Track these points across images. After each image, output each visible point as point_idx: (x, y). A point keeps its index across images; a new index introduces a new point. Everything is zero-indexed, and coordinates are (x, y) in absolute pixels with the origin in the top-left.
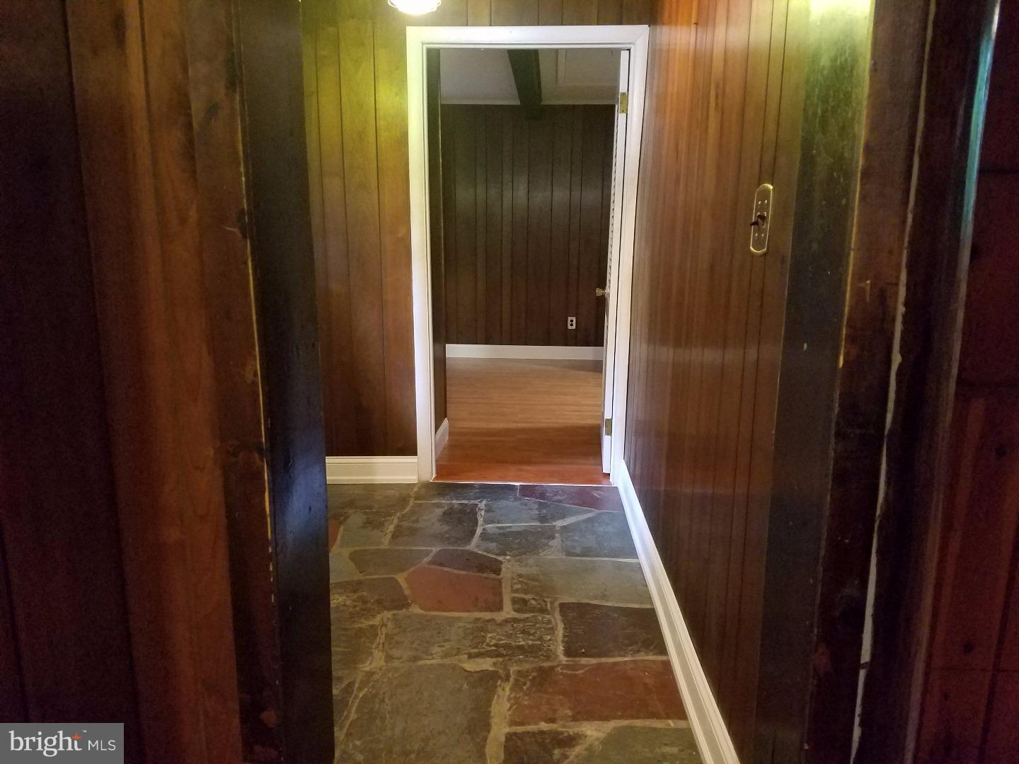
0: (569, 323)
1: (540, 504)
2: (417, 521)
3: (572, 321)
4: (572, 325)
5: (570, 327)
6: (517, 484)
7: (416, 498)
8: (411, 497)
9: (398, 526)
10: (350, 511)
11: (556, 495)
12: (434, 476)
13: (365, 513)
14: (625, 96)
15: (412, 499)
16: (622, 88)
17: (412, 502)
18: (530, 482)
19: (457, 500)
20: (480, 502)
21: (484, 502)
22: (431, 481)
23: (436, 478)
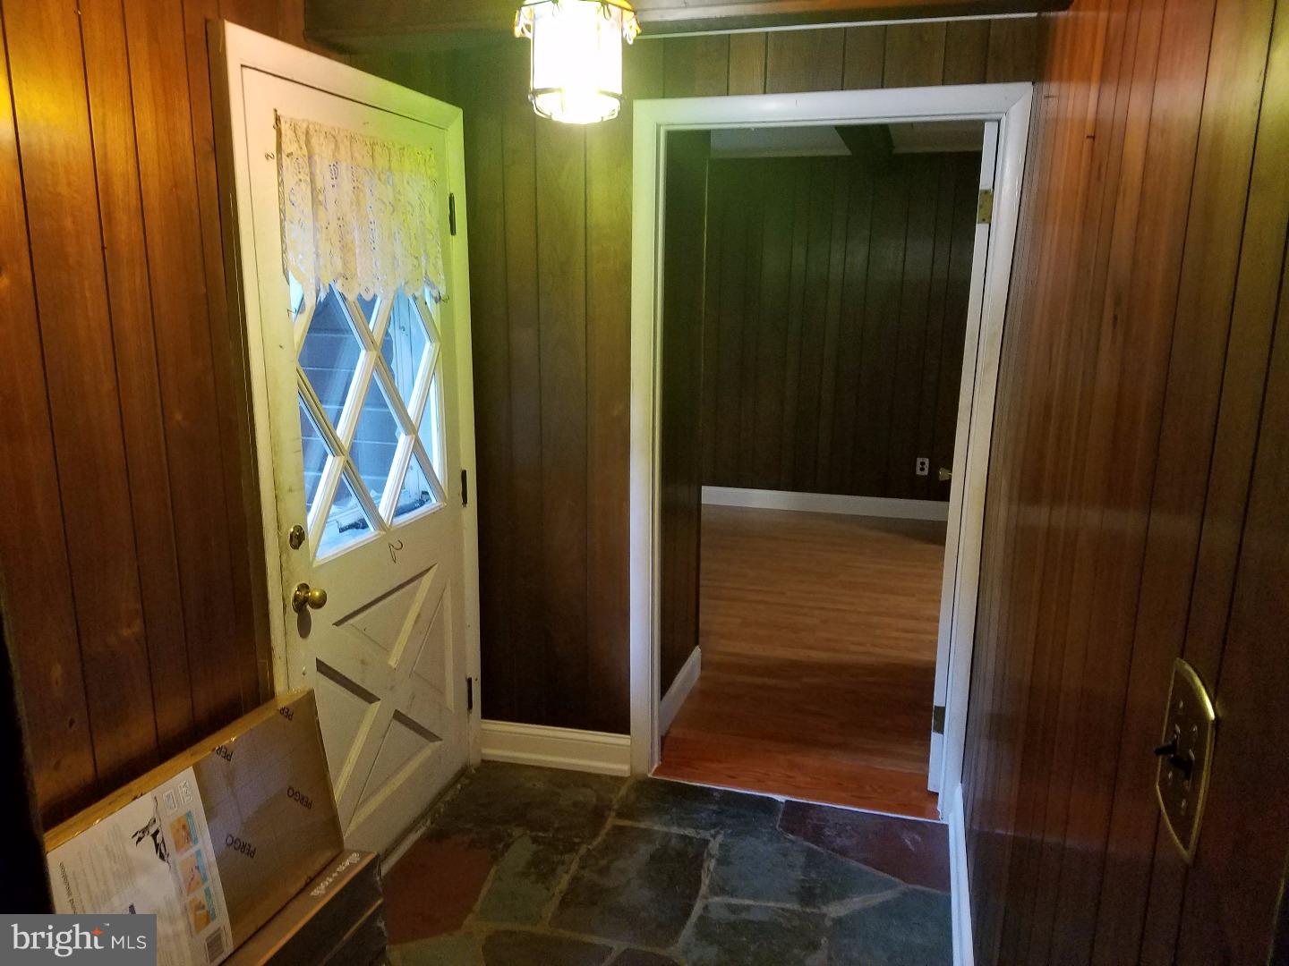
0: (919, 466)
1: (811, 855)
2: (604, 871)
3: (923, 464)
4: (922, 469)
5: (919, 472)
6: (781, 798)
7: (620, 815)
8: (609, 808)
9: (576, 880)
10: (517, 832)
11: (839, 835)
12: (656, 766)
13: (535, 840)
14: (989, 195)
15: (613, 814)
16: (985, 182)
17: (611, 821)
18: (802, 796)
19: (679, 825)
20: (714, 837)
21: (720, 838)
22: (650, 775)
23: (658, 771)
